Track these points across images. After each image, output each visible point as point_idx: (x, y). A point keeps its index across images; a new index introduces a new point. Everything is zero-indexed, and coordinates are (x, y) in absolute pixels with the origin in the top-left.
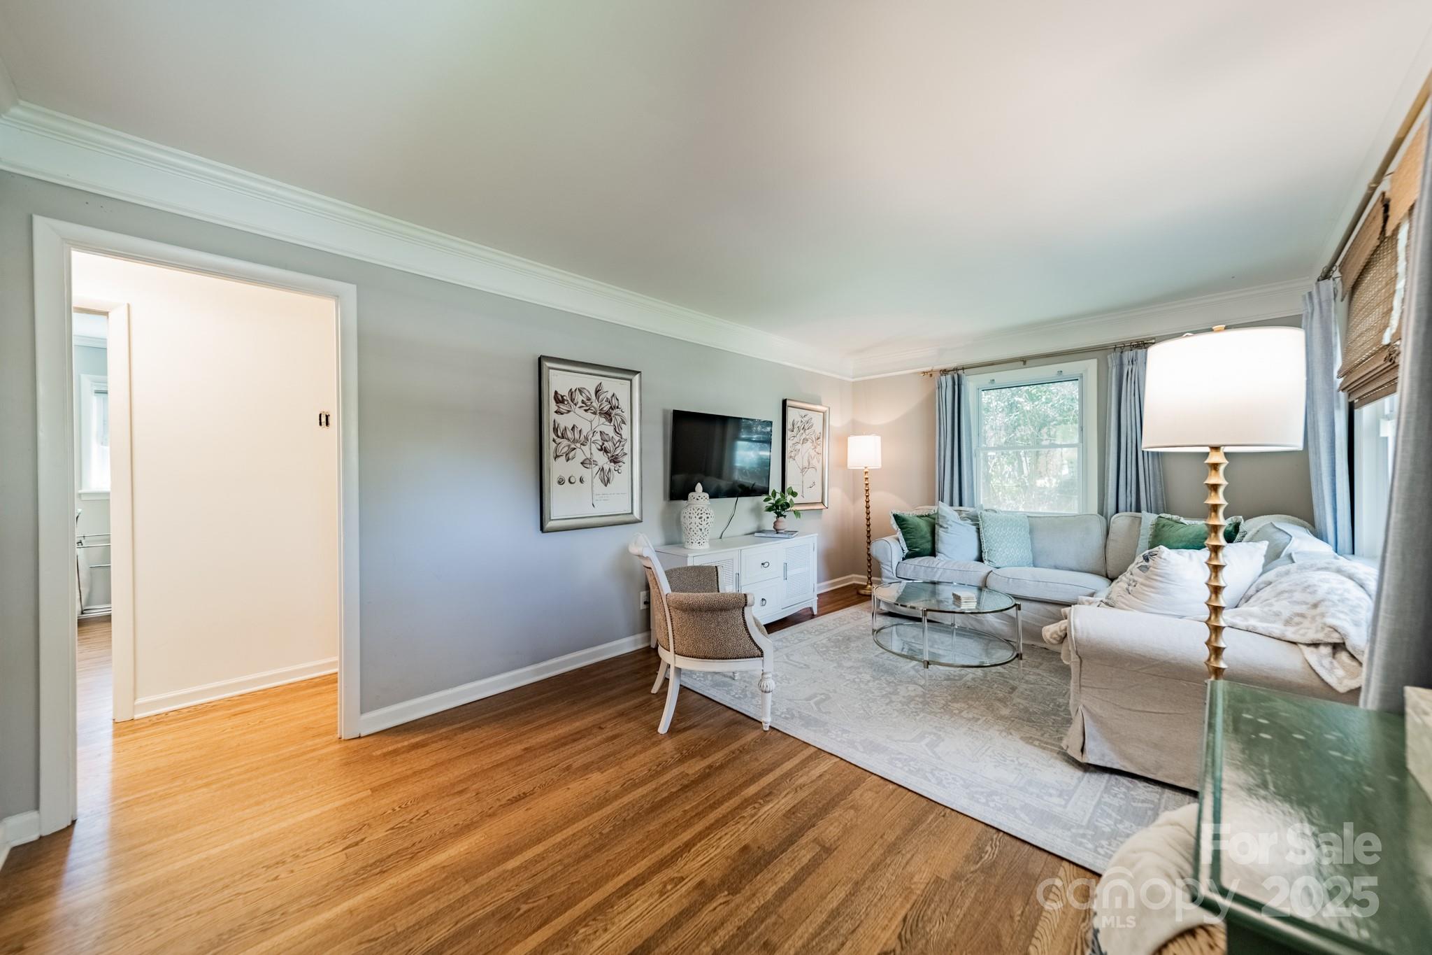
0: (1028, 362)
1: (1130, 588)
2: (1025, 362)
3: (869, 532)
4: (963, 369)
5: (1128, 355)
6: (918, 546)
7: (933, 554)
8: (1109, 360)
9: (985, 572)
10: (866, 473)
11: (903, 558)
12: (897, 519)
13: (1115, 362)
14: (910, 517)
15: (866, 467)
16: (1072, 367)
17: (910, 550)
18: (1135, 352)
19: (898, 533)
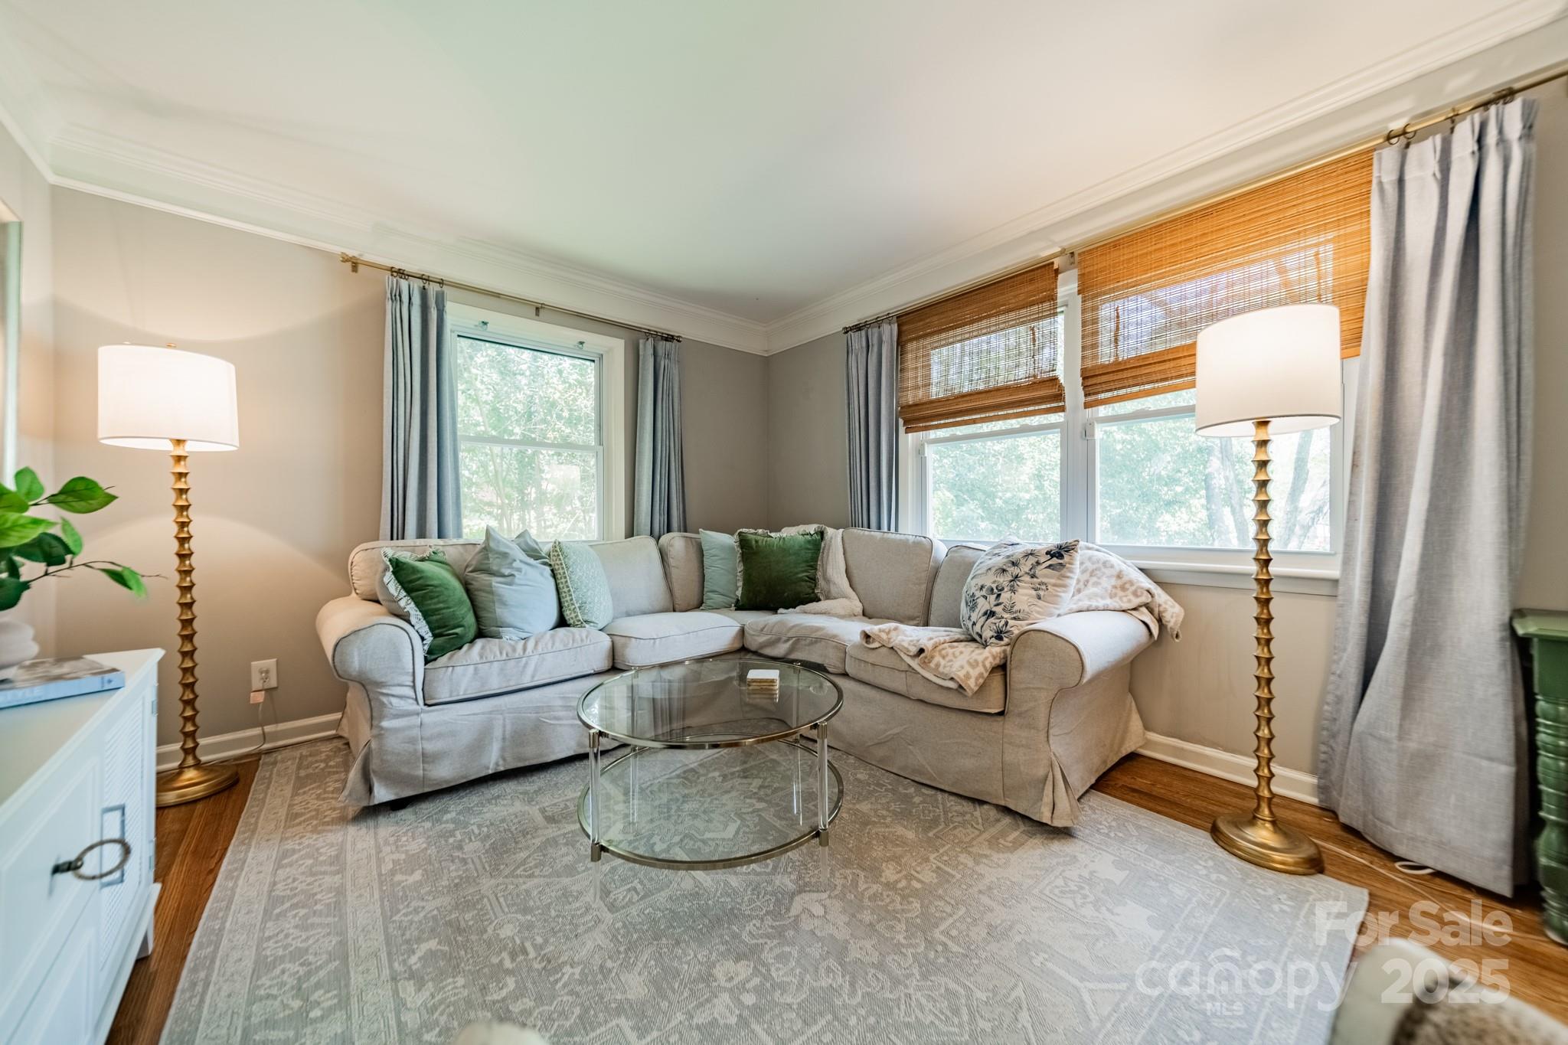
0: (541, 312)
1: (1041, 593)
2: (538, 310)
3: (187, 623)
4: (441, 282)
5: (662, 346)
6: (452, 623)
7: (481, 634)
8: (641, 346)
9: (605, 642)
10: (179, 459)
11: (431, 656)
12: (399, 568)
13: (650, 351)
14: (419, 564)
15: (179, 442)
16: (596, 341)
17: (441, 635)
18: (668, 344)
19: (402, 603)
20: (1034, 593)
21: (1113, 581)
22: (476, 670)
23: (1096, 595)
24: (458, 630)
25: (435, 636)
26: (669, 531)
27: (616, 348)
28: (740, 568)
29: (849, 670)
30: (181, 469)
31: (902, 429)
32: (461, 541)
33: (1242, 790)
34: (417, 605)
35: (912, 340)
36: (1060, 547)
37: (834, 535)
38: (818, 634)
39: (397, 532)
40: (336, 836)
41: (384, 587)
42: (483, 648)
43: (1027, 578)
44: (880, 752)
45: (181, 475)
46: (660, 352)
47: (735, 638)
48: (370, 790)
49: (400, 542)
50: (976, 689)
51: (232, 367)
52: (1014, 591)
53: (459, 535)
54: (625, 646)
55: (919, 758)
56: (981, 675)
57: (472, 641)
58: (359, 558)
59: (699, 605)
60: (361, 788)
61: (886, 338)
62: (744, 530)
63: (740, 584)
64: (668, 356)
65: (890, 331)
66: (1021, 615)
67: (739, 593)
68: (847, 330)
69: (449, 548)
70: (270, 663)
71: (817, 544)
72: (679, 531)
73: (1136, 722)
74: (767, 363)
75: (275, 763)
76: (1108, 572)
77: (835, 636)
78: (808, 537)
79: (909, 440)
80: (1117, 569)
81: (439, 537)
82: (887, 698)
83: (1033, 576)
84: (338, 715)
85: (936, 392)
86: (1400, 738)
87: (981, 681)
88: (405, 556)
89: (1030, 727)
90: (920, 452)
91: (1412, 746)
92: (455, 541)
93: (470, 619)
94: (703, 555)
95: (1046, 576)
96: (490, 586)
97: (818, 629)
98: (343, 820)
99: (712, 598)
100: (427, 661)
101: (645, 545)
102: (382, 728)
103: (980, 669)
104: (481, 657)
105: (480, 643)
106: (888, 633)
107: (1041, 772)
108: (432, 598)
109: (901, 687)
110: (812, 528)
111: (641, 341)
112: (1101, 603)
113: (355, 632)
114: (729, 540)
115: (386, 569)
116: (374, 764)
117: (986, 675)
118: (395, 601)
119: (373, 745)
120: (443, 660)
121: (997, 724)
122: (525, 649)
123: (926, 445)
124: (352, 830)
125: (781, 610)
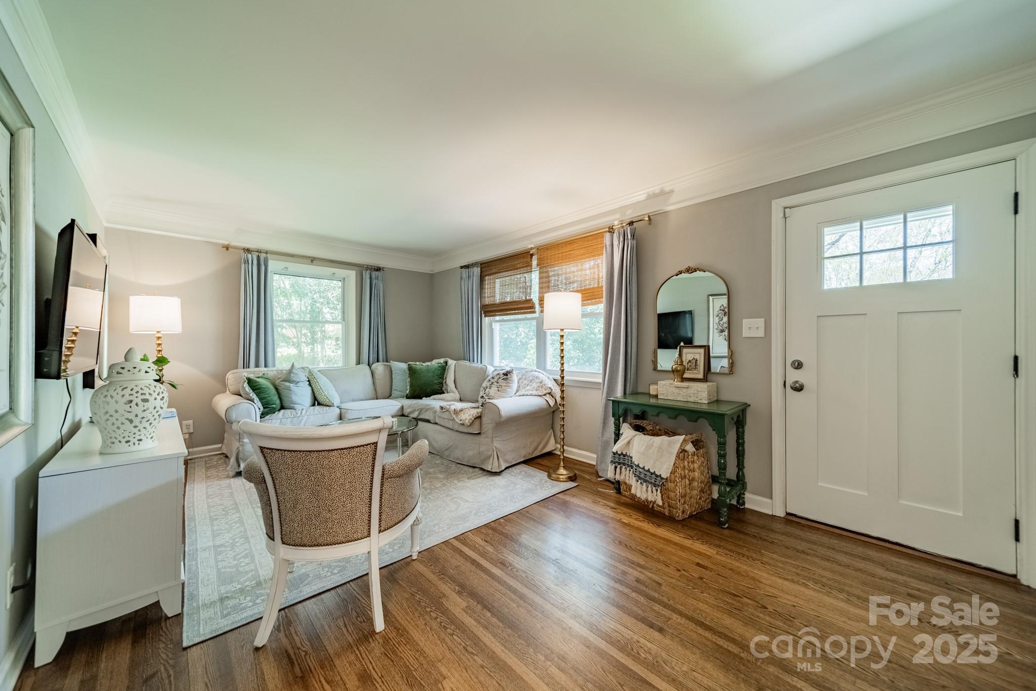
0: (314, 262)
2: (312, 261)
4: (266, 253)
5: (374, 274)
6: (272, 402)
7: (282, 407)
8: (364, 274)
9: (338, 411)
10: (159, 338)
11: (263, 415)
12: (250, 382)
13: (368, 276)
14: (257, 379)
15: (158, 332)
16: (341, 272)
17: (266, 408)
18: (377, 273)
19: (251, 395)
20: (497, 389)
21: (538, 384)
22: (281, 421)
23: (529, 390)
24: (273, 406)
25: (264, 408)
26: (378, 361)
27: (352, 275)
28: (409, 380)
29: (437, 422)
30: (159, 342)
31: (483, 315)
32: (275, 369)
33: (577, 462)
34: (257, 395)
35: (486, 276)
36: (507, 372)
37: (451, 363)
38: (428, 407)
39: (246, 365)
40: (227, 481)
41: (244, 388)
42: (284, 413)
43: (495, 383)
44: (447, 453)
45: (159, 345)
46: (373, 276)
47: (398, 411)
48: (239, 466)
49: (248, 370)
50: (469, 424)
51: (179, 299)
52: (490, 388)
53: (274, 366)
54: (346, 413)
55: (457, 454)
56: (471, 419)
57: (279, 410)
58: (230, 376)
59: (389, 396)
60: (236, 465)
61: (475, 273)
62: (411, 363)
63: (408, 387)
64: (377, 278)
65: (477, 271)
66: (491, 397)
67: (408, 392)
68: (462, 267)
69: (271, 371)
70: (190, 422)
71: (444, 368)
72: (383, 361)
73: (552, 440)
74: (431, 276)
75: (195, 463)
76: (537, 381)
77: (434, 408)
78: (440, 365)
79: (486, 320)
80: (541, 379)
81: (265, 367)
82: (449, 431)
83: (498, 383)
84: (220, 445)
85: (498, 299)
86: (602, 437)
87: (471, 421)
88: (252, 376)
89: (487, 437)
90: (491, 326)
91: (605, 439)
92: (272, 369)
93: (278, 402)
94: (392, 374)
95: (501, 383)
96: (290, 387)
97: (428, 405)
98: (228, 477)
99: (395, 393)
100: (261, 418)
101: (364, 368)
102: (243, 442)
103: (471, 417)
104: (283, 416)
105: (282, 411)
106: (450, 406)
107: (490, 453)
108: (263, 393)
109: (450, 426)
110: (442, 361)
111: (364, 272)
112: (530, 392)
113: (233, 406)
114: (404, 366)
115: (245, 382)
116: (241, 456)
117: (473, 419)
118: (248, 394)
119: (240, 449)
120: (268, 417)
121: (478, 438)
122: (301, 413)
123: (493, 323)
124: (232, 480)
125: (424, 398)
